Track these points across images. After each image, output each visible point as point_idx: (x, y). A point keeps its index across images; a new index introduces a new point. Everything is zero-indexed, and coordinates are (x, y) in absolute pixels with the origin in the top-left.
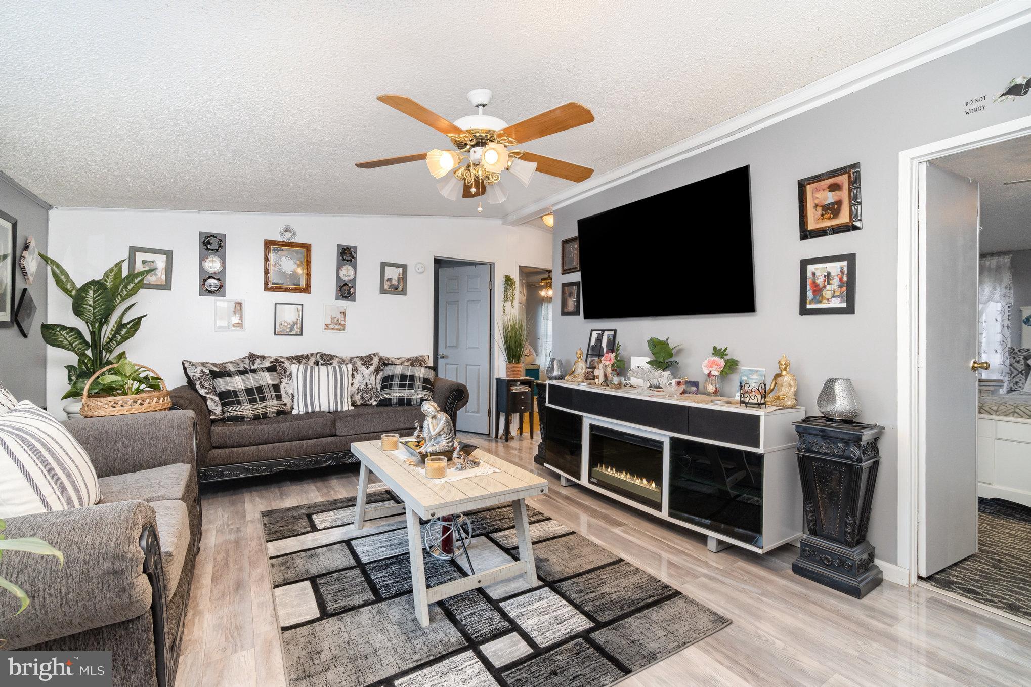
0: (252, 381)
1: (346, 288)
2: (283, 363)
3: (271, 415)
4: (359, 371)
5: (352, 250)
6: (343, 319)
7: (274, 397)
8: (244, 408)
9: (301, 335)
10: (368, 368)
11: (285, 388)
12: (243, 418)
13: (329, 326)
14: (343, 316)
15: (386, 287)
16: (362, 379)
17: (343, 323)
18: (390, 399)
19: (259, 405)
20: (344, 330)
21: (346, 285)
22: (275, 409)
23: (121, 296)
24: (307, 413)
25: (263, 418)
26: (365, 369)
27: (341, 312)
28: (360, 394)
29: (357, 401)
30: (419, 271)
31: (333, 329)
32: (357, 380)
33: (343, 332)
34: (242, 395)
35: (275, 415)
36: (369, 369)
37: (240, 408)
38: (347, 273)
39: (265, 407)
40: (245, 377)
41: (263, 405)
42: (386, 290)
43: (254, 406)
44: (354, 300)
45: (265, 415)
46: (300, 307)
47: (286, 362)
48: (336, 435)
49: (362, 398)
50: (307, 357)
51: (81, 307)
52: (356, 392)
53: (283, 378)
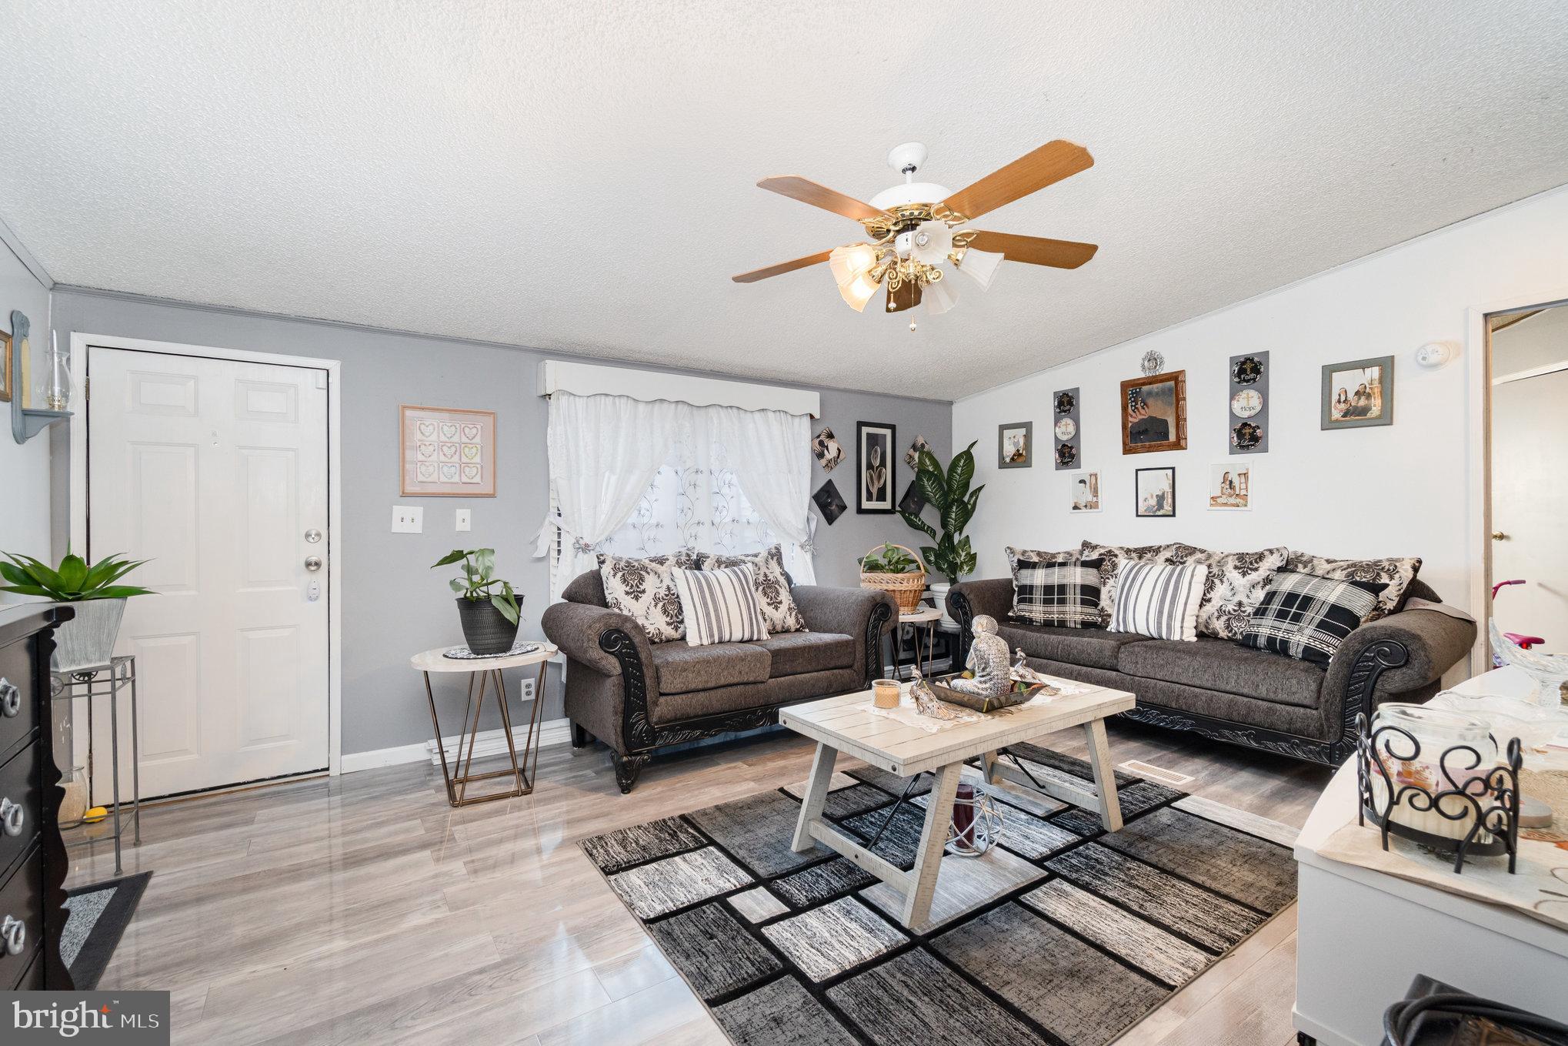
0: (1056, 577)
1: (1247, 431)
2: (1116, 556)
3: (1073, 625)
4: (1225, 579)
5: (1256, 359)
6: (1243, 486)
7: (1078, 601)
8: (1034, 608)
9: (1174, 515)
10: (1244, 574)
11: (1109, 592)
12: (1031, 620)
13: (1219, 500)
14: (1243, 480)
15: (1336, 414)
16: (1230, 594)
17: (1243, 492)
18: (1256, 636)
19: (1055, 608)
20: (1246, 506)
21: (1245, 425)
22: (1079, 618)
23: (956, 480)
24: (1119, 632)
25: (1058, 627)
26: (1240, 576)
27: (1239, 475)
28: (1224, 618)
29: (1220, 631)
30: (1424, 363)
31: (1225, 504)
32: (1218, 594)
33: (1246, 508)
34: (1038, 593)
35: (1079, 626)
36: (1248, 577)
37: (1030, 608)
38: (1248, 403)
39: (1064, 613)
40: (1050, 570)
41: (1062, 609)
42: (1337, 421)
43: (1049, 609)
44: (1266, 450)
45: (1062, 624)
46: (1170, 472)
47: (1120, 556)
48: (1118, 671)
49: (1228, 627)
50: (1157, 550)
51: (925, 494)
52: (1216, 614)
53: (1108, 578)
